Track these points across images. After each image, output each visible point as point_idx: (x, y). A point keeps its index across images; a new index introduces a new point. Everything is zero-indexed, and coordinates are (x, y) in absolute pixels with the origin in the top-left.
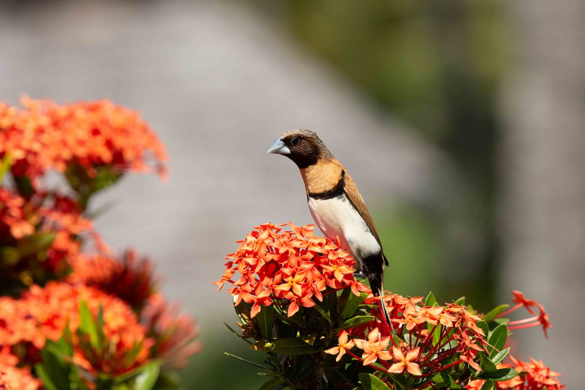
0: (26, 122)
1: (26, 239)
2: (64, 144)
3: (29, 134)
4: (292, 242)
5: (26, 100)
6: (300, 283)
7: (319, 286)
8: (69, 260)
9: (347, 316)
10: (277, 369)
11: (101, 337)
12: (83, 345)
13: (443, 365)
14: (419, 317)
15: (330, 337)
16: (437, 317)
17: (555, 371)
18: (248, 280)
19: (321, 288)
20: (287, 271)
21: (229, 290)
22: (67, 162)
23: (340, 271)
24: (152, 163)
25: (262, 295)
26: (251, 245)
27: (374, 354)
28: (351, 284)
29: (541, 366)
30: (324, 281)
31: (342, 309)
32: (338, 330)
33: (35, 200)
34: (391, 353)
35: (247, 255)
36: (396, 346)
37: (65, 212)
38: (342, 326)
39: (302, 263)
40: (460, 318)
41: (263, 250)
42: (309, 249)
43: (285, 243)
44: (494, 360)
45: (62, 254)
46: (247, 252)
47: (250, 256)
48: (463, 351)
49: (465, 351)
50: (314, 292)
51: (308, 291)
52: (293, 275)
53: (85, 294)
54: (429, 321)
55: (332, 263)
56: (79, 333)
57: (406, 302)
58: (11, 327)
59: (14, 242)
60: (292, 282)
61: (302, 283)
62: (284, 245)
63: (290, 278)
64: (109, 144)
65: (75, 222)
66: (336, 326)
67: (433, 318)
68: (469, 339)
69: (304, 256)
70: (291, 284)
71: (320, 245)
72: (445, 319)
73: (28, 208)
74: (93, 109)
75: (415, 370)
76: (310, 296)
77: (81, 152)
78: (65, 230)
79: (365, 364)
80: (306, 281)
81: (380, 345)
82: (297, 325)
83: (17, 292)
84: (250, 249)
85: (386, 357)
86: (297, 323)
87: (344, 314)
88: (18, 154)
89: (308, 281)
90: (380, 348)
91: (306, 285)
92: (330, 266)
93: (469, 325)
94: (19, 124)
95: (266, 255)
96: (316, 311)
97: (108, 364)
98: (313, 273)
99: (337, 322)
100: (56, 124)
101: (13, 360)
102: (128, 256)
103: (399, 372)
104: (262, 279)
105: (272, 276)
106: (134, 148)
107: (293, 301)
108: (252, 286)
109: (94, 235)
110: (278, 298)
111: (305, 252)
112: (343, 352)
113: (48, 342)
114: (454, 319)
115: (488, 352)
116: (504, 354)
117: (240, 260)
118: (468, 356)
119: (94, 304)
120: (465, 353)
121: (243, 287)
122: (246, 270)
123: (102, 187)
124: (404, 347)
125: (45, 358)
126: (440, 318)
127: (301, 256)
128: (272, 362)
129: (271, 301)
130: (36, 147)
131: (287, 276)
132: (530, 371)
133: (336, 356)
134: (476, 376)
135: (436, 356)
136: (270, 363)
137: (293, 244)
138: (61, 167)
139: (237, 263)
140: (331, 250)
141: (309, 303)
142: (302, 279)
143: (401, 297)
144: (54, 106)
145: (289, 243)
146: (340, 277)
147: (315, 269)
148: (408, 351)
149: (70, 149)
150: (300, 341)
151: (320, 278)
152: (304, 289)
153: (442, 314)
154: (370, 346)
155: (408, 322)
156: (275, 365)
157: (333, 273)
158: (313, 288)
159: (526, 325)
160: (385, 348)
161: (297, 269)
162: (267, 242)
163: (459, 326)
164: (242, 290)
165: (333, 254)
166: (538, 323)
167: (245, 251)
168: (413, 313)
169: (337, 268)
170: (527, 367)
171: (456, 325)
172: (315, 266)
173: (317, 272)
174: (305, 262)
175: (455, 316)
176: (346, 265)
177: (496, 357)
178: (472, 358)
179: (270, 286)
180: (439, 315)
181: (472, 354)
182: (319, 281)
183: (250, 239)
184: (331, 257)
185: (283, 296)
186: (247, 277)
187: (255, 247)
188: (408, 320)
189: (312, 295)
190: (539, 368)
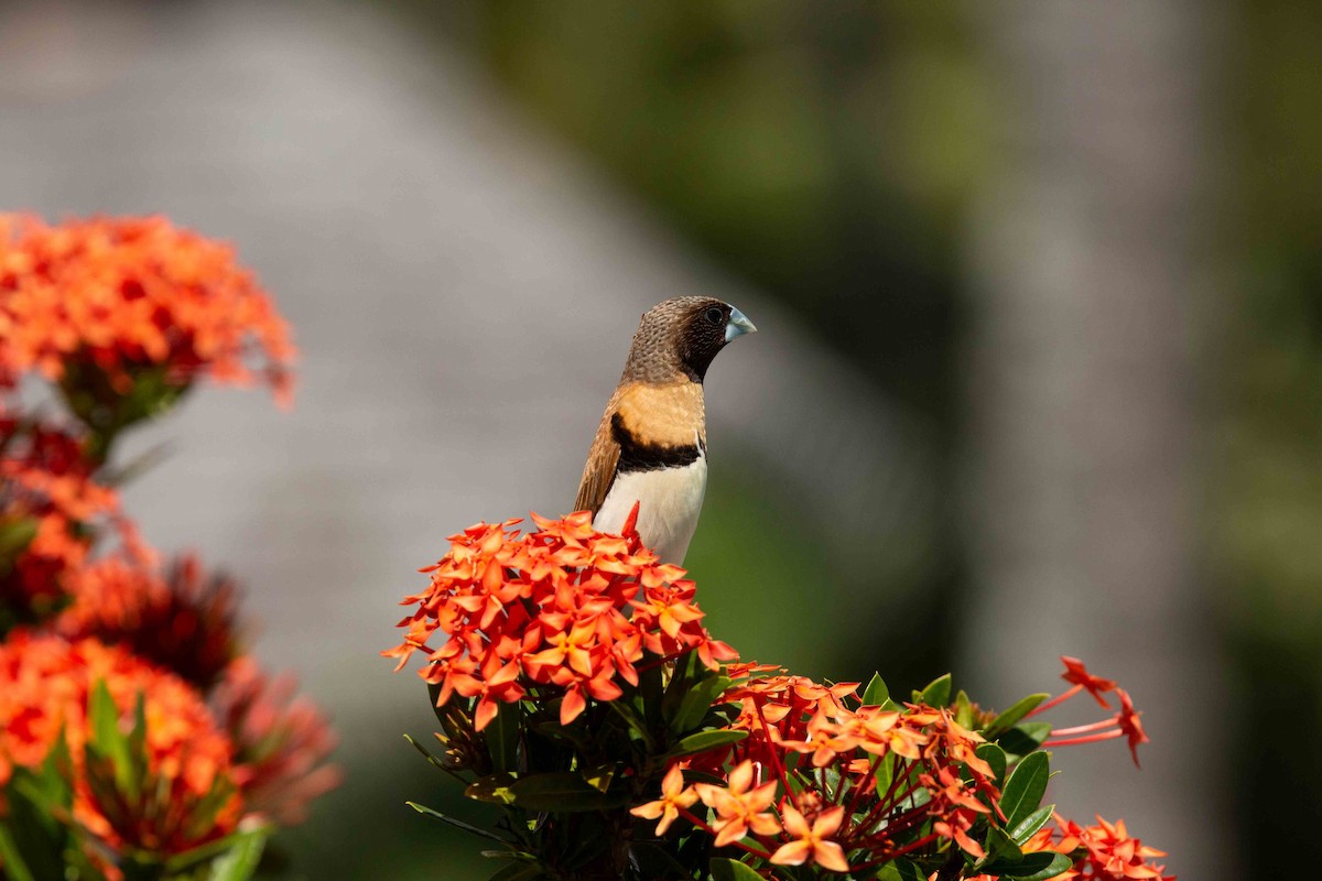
2: (62, 315)
4: (556, 554)
6: (585, 646)
7: (626, 651)
8: (66, 581)
9: (685, 727)
10: (525, 844)
11: (139, 763)
12: (96, 783)
13: (897, 845)
14: (843, 737)
15: (647, 774)
16: (884, 736)
17: (1151, 846)
18: (463, 646)
19: (633, 653)
20: (553, 620)
21: (421, 672)
22: (66, 358)
23: (673, 615)
24: (259, 361)
25: (499, 677)
26: (464, 567)
27: (740, 821)
28: (697, 644)
29: (1121, 834)
30: (636, 638)
31: (673, 711)
32: (666, 758)
34: (780, 820)
35: (458, 589)
36: (790, 804)
37: (57, 471)
39: (586, 600)
40: (934, 737)
41: (495, 578)
42: (596, 569)
43: (541, 557)
44: (1017, 833)
45: (58, 564)
46: (457, 582)
47: (466, 590)
48: (941, 812)
49: (946, 813)
50: (616, 664)
51: (605, 663)
52: (568, 629)
53: (100, 662)
54: (867, 746)
55: (652, 596)
57: (821, 694)
60: (567, 645)
61: (590, 645)
62: (541, 561)
63: (561, 637)
64: (162, 318)
65: (81, 495)
66: (661, 749)
67: (876, 740)
68: (958, 785)
69: (587, 584)
70: (566, 650)
71: (620, 556)
72: (902, 739)
74: (128, 237)
75: (833, 859)
76: (609, 673)
77: (99, 334)
79: (719, 842)
80: (597, 642)
81: (754, 801)
84: (462, 575)
85: (768, 827)
87: (680, 722)
89: (601, 638)
90: (753, 807)
91: (599, 651)
92: (649, 603)
93: (957, 752)
95: (502, 587)
97: (153, 827)
98: (611, 621)
99: (663, 740)
100: (43, 269)
102: (183, 572)
103: (796, 863)
104: (496, 642)
105: (518, 634)
106: (220, 327)
107: (572, 688)
108: (474, 659)
109: (122, 524)
110: (536, 684)
111: (588, 573)
112: (672, 814)
113: (17, 771)
114: (922, 740)
115: (1003, 817)
116: (1041, 821)
117: (442, 603)
118: (953, 822)
120: (946, 818)
121: (453, 662)
122: (457, 623)
123: (144, 414)
124: (808, 806)
126: (890, 739)
127: (581, 584)
128: (514, 826)
129: (521, 692)
131: (554, 632)
132: (1095, 847)
133: (657, 821)
134: (975, 869)
135: (883, 825)
136: (509, 829)
137: (557, 557)
138: (51, 369)
140: (646, 566)
141: (608, 691)
142: (589, 636)
143: (809, 682)
144: (41, 229)
145: (550, 557)
146: (672, 628)
147: (615, 612)
148: (817, 816)
149: (75, 328)
150: (579, 780)
151: (629, 633)
152: (595, 658)
153: (895, 730)
154: (732, 803)
155: (816, 747)
156: (521, 833)
157: (656, 619)
158: (615, 656)
159: (1088, 737)
160: (766, 808)
161: (575, 615)
162: (501, 557)
163: (933, 755)
164: (451, 670)
165: (651, 575)
166: (1119, 732)
167: (451, 581)
168: (828, 727)
169: (665, 608)
170: (1088, 837)
171: (927, 754)
172: (614, 606)
173: (619, 619)
174: (592, 597)
175: (925, 734)
176: (684, 602)
177: (1024, 826)
178: (962, 828)
179: (515, 657)
180: (888, 731)
181: (962, 819)
182: (626, 640)
183: (461, 553)
184: (648, 581)
185: (549, 677)
186: (461, 640)
187: (474, 571)
188: (816, 743)
189: (613, 672)
190: (1117, 840)
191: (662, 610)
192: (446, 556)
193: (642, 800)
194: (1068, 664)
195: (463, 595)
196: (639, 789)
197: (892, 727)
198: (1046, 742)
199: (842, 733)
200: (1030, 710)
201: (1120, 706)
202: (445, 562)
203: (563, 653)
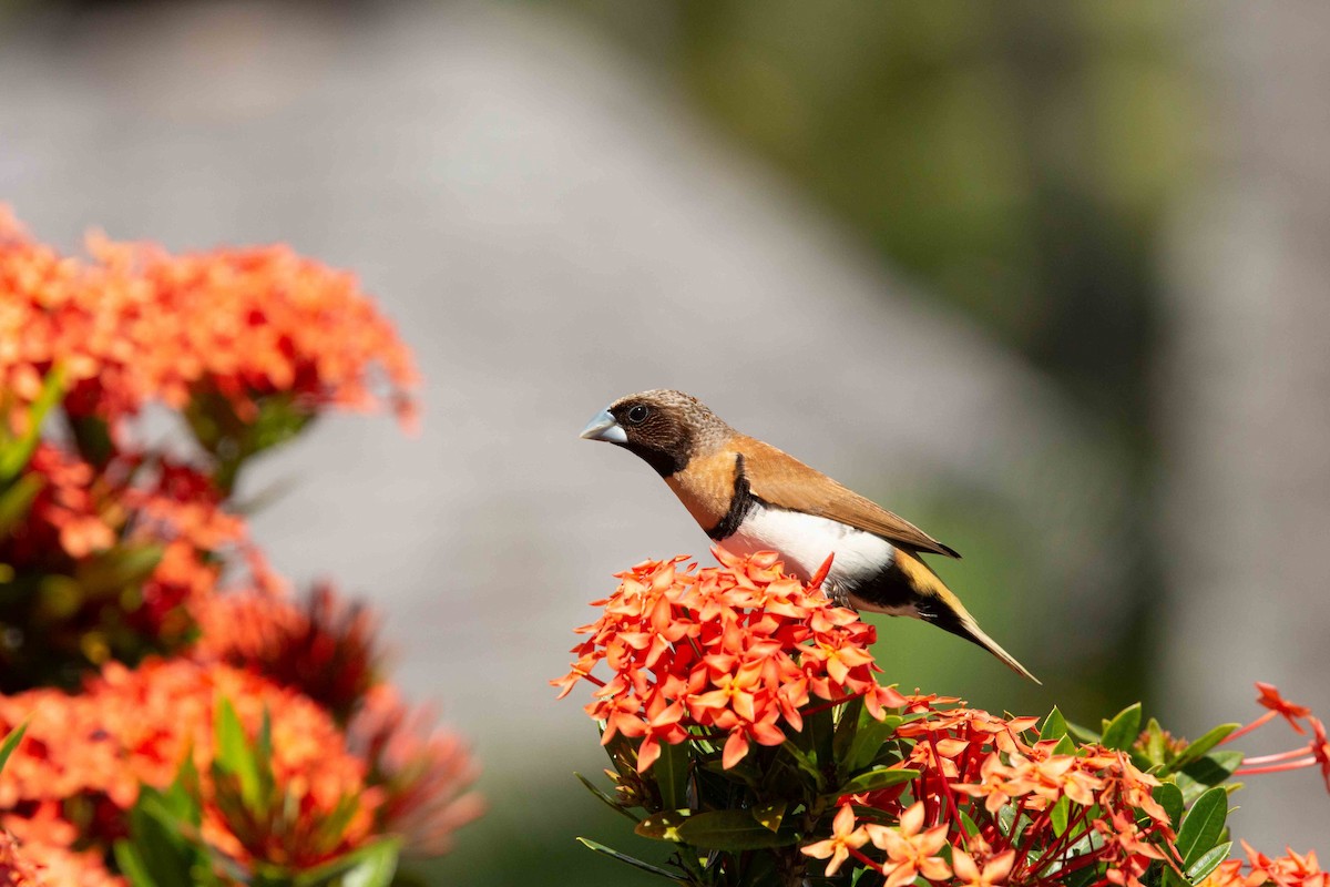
0: (98, 293)
1: (94, 559)
2: (184, 343)
3: (106, 321)
4: (727, 594)
5: (97, 243)
6: (750, 689)
7: (792, 695)
8: (193, 608)
9: (856, 765)
10: (696, 880)
11: (267, 781)
12: (225, 801)
14: (1016, 781)
15: (818, 811)
16: (1058, 780)
18: (629, 684)
19: (798, 699)
20: (718, 662)
21: (587, 708)
22: (192, 387)
23: (842, 660)
24: (384, 390)
25: (663, 717)
26: (633, 603)
27: (910, 865)
28: (864, 692)
29: (1312, 867)
30: (803, 682)
31: (844, 750)
33: (115, 471)
34: (950, 864)
35: (626, 626)
36: (961, 848)
37: (183, 499)
38: (845, 789)
39: (754, 642)
40: (1110, 782)
41: (663, 615)
42: (766, 611)
43: (712, 597)
44: (1193, 871)
45: (176, 594)
46: (626, 618)
47: (634, 627)
48: (1114, 858)
49: (1119, 859)
50: (781, 709)
51: (770, 707)
52: (734, 671)
53: (229, 684)
54: (1040, 790)
55: (821, 640)
56: (216, 771)
57: (999, 727)
58: (58, 757)
59: (69, 566)
60: (732, 688)
61: (755, 689)
62: (711, 601)
63: (727, 679)
64: (286, 346)
65: (208, 521)
66: (833, 787)
67: (1049, 784)
68: (1132, 830)
69: (756, 626)
70: (730, 693)
71: (792, 598)
72: (1076, 783)
73: (101, 488)
74: (251, 265)
76: (773, 718)
77: (223, 362)
78: (183, 538)
79: (889, 884)
80: (762, 686)
81: (925, 844)
82: (743, 780)
83: (74, 679)
84: (632, 612)
85: (939, 871)
86: (744, 777)
87: (852, 761)
88: (81, 367)
89: (767, 683)
90: (923, 851)
91: (763, 695)
92: (818, 647)
93: (1133, 799)
94: (82, 297)
95: (670, 625)
96: (785, 752)
97: (280, 843)
98: (779, 665)
99: (835, 778)
100: (166, 298)
101: (63, 833)
102: (320, 597)
104: (662, 681)
106: (342, 355)
107: (736, 731)
108: (638, 697)
109: (250, 553)
110: (699, 725)
111: (757, 615)
112: (842, 855)
113: (145, 791)
114: (1097, 784)
115: (1179, 857)
116: (1218, 858)
117: (610, 638)
118: (1127, 870)
119: (249, 707)
120: (1119, 865)
121: (619, 699)
122: (624, 660)
123: (270, 444)
124: (978, 852)
125: (137, 829)
126: (1065, 783)
127: (750, 625)
128: (686, 863)
129: (683, 732)
130: (121, 350)
131: (720, 674)
132: (1286, 881)
133: (827, 861)
135: (1057, 867)
136: (680, 865)
137: (729, 598)
138: (177, 396)
139: (603, 643)
140: (818, 609)
141: (771, 736)
142: (755, 680)
143: (986, 716)
144: (163, 256)
145: (721, 596)
146: (839, 673)
147: (783, 655)
148: (988, 861)
149: (198, 355)
151: (795, 677)
152: (760, 703)
153: (1069, 775)
154: (902, 846)
155: (990, 791)
156: (693, 870)
157: (824, 663)
158: (780, 701)
159: (1281, 766)
160: (936, 852)
161: (741, 657)
162: (671, 595)
163: (1108, 801)
164: (616, 708)
165: (822, 618)
166: (1312, 760)
167: (620, 617)
168: (1002, 770)
169: (834, 652)
170: (1277, 871)
171: (1103, 799)
172: (782, 649)
173: (787, 662)
174: (760, 640)
175: (1101, 778)
176: (854, 645)
177: (1201, 863)
178: (1135, 875)
179: (680, 698)
180: (1062, 775)
181: (1135, 866)
182: (793, 683)
183: (632, 588)
184: (818, 625)
185: (711, 720)
186: (627, 678)
187: (643, 607)
188: (991, 787)
189: (777, 716)
190: (1308, 873)
191: (830, 654)
192: (618, 590)
193: (812, 838)
194: (1263, 690)
195: (631, 631)
196: (810, 826)
197: (1067, 772)
198: (1238, 771)
199: (1016, 777)
200: (1222, 739)
201: (1313, 735)
202: (616, 596)
203: (727, 695)
